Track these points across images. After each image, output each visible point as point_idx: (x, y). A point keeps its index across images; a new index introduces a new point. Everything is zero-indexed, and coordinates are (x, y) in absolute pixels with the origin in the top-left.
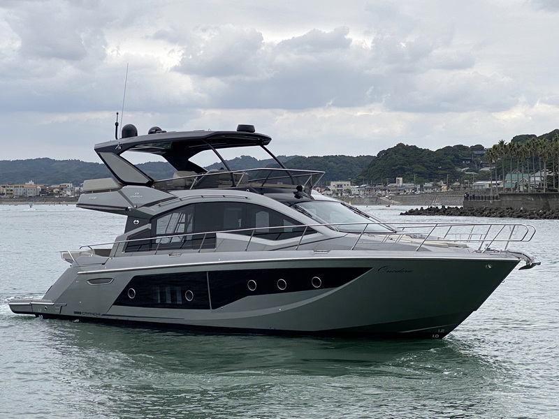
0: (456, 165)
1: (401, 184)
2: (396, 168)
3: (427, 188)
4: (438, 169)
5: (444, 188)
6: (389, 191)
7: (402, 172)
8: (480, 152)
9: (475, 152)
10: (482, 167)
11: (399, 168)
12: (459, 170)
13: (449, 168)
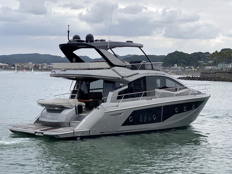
0: (198, 60)
1: (176, 67)
2: (175, 60)
3: (186, 69)
4: (191, 61)
5: (193, 69)
6: (171, 69)
9: (206, 55)
10: (209, 61)
12: (199, 62)
13: (195, 61)
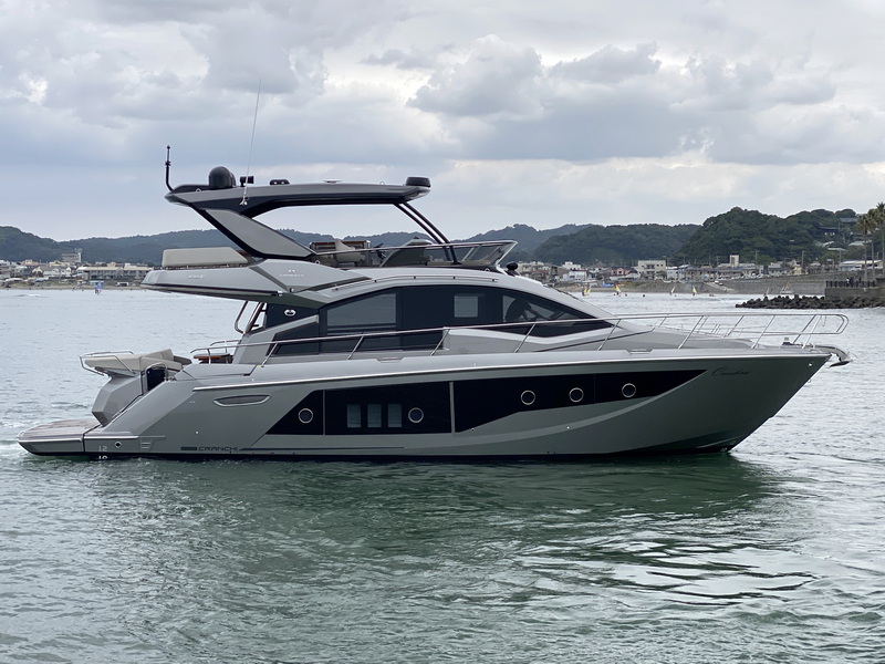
0: (816, 238)
1: (736, 264)
2: (731, 241)
3: (773, 270)
4: (789, 243)
5: (798, 270)
6: (720, 274)
7: (737, 247)
8: (850, 220)
9: (843, 220)
10: (853, 241)
11: (735, 242)
12: (819, 244)
13: (806, 242)
